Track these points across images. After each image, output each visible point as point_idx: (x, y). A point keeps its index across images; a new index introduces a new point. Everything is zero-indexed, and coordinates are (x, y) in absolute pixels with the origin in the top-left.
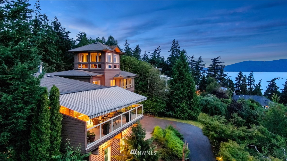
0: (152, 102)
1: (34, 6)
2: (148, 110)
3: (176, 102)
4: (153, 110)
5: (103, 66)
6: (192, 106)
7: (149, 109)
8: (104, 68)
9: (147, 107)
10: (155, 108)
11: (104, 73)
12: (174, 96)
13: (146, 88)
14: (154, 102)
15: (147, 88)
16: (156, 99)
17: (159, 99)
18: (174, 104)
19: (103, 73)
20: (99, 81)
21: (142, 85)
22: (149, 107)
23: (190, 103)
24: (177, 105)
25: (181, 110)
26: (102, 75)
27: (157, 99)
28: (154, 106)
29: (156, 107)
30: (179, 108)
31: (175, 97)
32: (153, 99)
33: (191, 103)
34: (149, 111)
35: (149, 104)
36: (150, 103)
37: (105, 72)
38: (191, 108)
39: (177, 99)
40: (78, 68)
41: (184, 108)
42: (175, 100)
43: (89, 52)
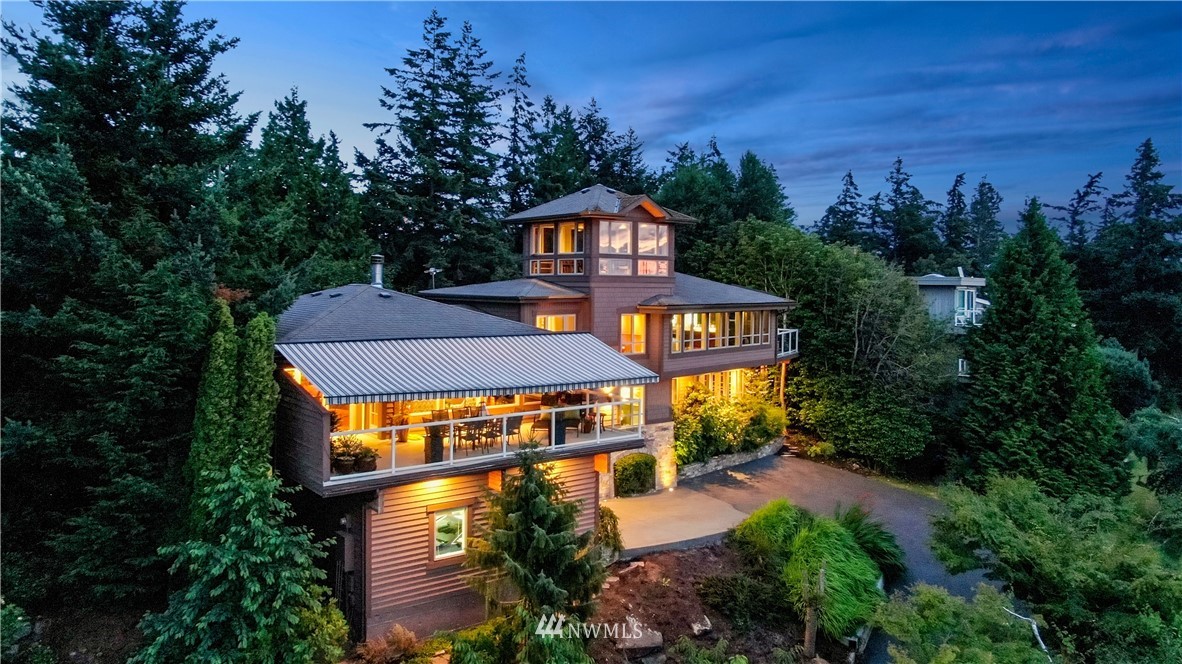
0: (866, 414)
1: (511, 76)
2: (852, 444)
3: (981, 426)
4: (869, 447)
5: (588, 267)
6: (1066, 449)
7: (856, 441)
8: (591, 274)
9: (846, 433)
10: (878, 439)
11: (588, 291)
12: (974, 395)
13: (842, 354)
14: (874, 413)
15: (848, 355)
16: (883, 404)
17: (896, 403)
18: (973, 431)
19: (586, 290)
20: (574, 315)
21: (826, 341)
22: (853, 432)
23: (1057, 435)
24: (989, 439)
25: (1000, 462)
26: (580, 295)
27: (888, 403)
28: (874, 429)
29: (884, 435)
30: (998, 454)
31: (976, 402)
32: (870, 403)
33: (1060, 437)
34: (854, 448)
35: (853, 422)
36: (859, 417)
37: (592, 285)
38: (1062, 459)
39: (985, 411)
40: (531, 274)
41: (1015, 454)
42: (978, 415)
43: (557, 220)
